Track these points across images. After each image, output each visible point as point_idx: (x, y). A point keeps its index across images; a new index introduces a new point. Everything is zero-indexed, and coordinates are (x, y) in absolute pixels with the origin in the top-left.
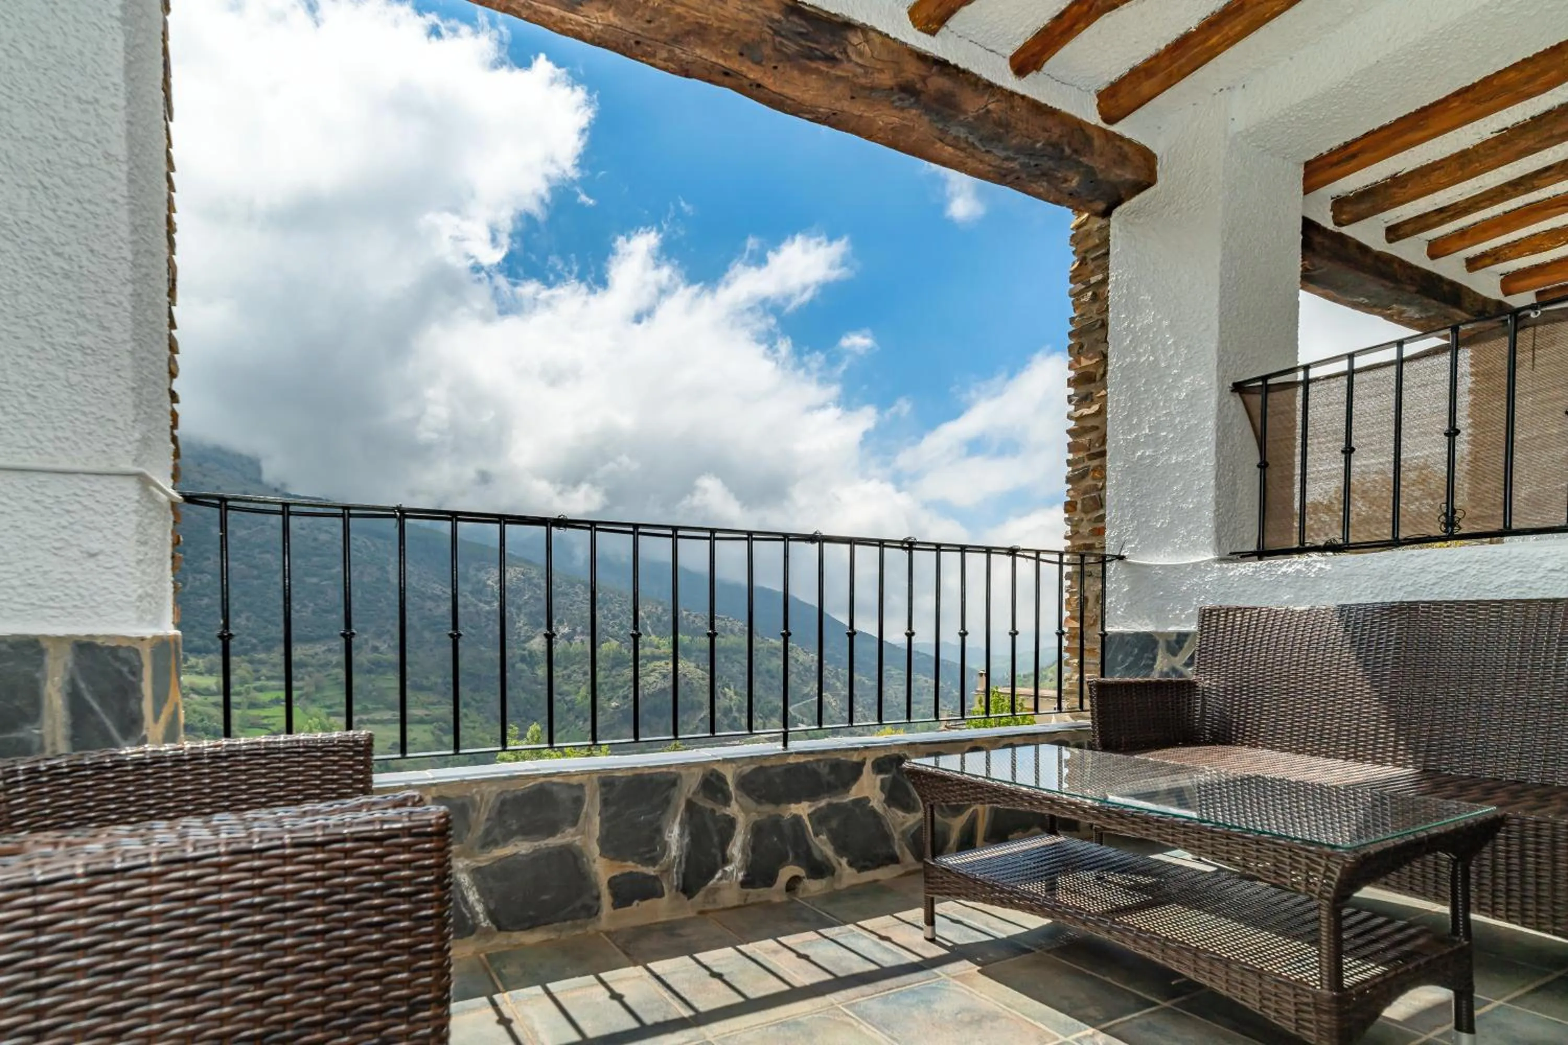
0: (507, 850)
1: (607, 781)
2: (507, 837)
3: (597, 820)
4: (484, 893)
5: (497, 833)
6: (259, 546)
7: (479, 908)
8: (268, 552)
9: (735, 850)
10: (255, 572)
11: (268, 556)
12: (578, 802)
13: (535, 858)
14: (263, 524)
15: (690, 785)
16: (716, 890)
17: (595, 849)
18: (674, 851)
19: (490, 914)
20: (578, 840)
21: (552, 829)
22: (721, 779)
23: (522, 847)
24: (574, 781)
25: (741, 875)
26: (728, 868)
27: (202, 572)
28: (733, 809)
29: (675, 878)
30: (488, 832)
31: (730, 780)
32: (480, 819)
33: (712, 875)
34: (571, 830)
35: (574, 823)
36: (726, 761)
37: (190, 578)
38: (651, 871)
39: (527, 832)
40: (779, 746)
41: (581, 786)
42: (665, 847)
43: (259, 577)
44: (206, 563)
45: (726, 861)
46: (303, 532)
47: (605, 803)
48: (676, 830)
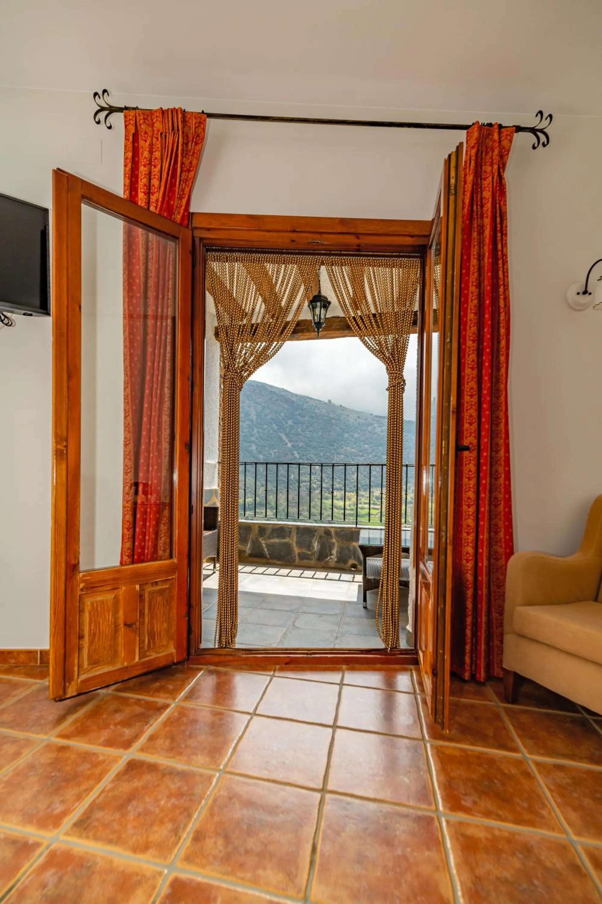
0: (272, 541)
1: (298, 528)
2: (273, 538)
3: (295, 537)
4: (268, 549)
5: (271, 536)
6: (363, 441)
7: (267, 552)
8: (366, 444)
9: (334, 552)
10: (361, 454)
11: (366, 446)
12: (290, 532)
13: (280, 544)
14: (365, 431)
15: (322, 533)
16: (328, 562)
17: (294, 544)
18: (316, 549)
19: (269, 555)
20: (290, 541)
21: (284, 537)
22: (330, 532)
23: (277, 540)
24: (290, 527)
25: (336, 560)
26: (332, 557)
27: (340, 454)
28: (334, 540)
29: (316, 556)
30: (269, 535)
31: (333, 532)
32: (268, 532)
33: (327, 557)
34: (288, 539)
35: (289, 537)
36: (332, 527)
37: (335, 457)
38: (309, 553)
39: (278, 537)
40: (355, 526)
41: (291, 528)
42: (313, 547)
43: (362, 456)
44: (342, 450)
45: (331, 555)
46: (382, 434)
47: (297, 533)
48: (316, 544)
